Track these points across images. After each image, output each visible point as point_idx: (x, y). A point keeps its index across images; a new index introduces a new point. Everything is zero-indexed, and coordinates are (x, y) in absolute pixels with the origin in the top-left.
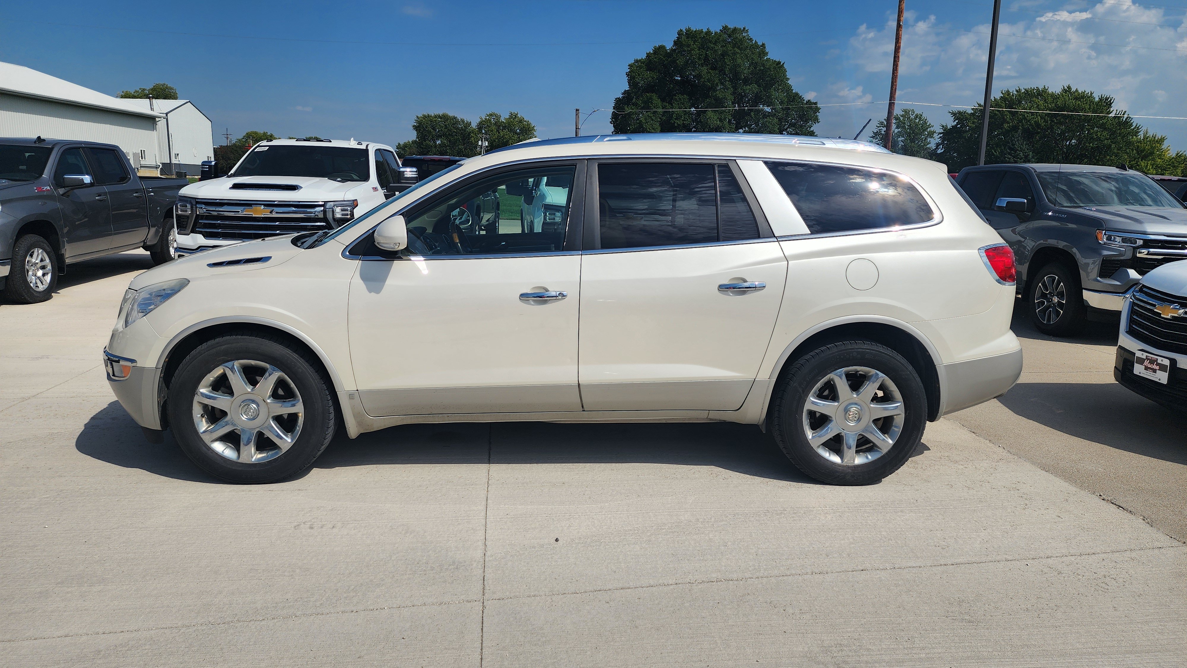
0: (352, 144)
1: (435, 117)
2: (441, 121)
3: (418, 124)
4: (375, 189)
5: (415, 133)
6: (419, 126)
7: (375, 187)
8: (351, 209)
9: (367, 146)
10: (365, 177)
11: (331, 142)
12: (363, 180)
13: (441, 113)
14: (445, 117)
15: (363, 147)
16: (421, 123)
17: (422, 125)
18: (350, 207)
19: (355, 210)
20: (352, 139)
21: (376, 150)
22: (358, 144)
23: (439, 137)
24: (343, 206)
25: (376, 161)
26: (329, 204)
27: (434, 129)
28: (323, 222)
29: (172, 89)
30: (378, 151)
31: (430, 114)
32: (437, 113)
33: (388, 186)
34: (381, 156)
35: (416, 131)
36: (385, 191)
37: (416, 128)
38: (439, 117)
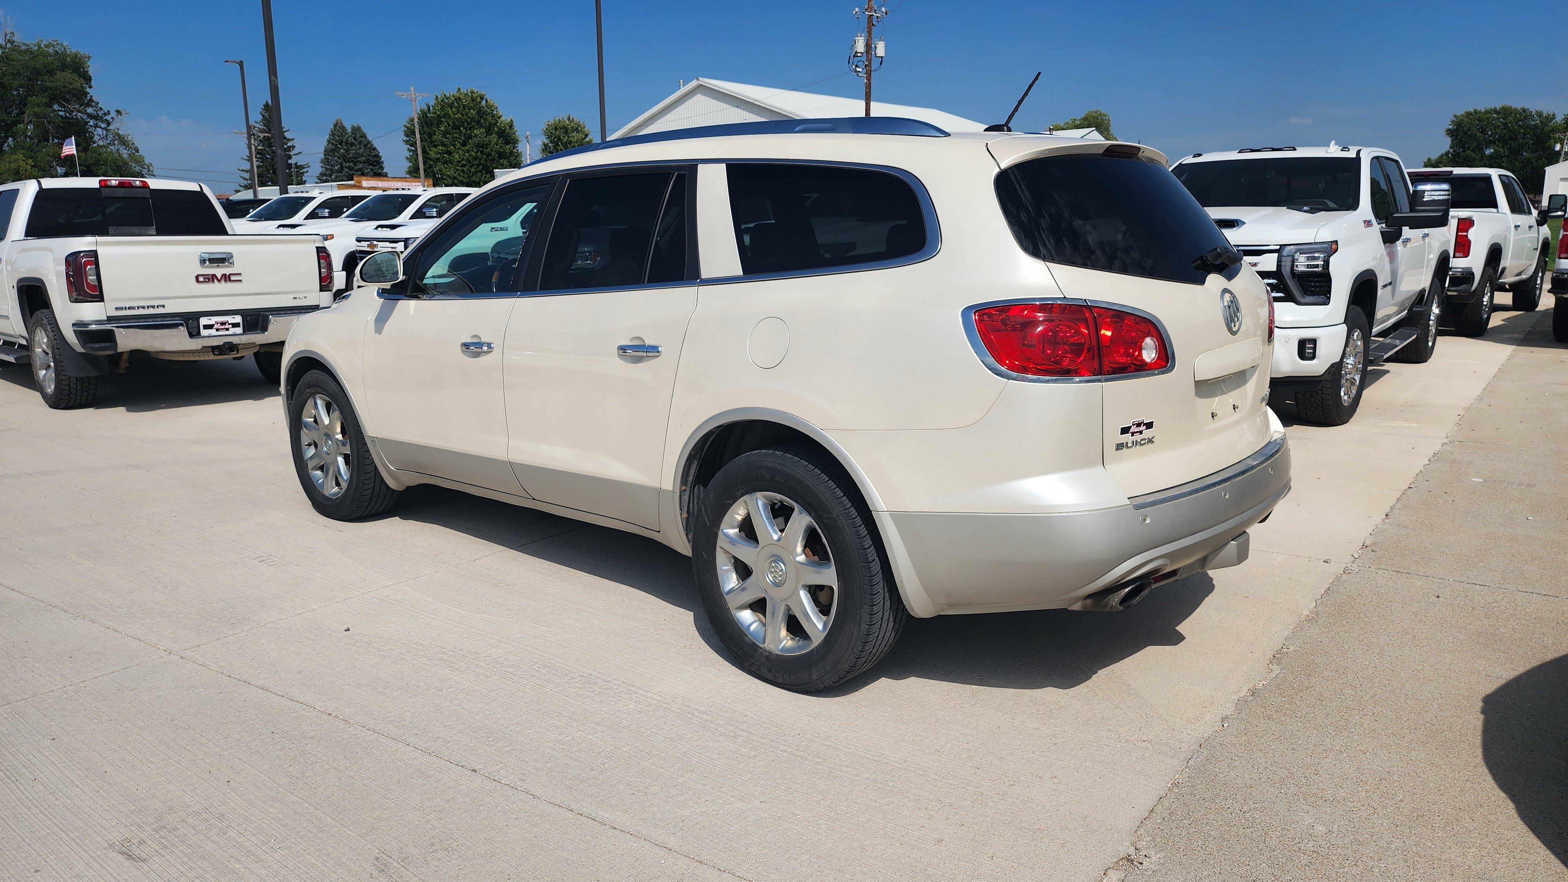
0: (1333, 151)
1: (1487, 112)
2: (1497, 119)
3: (1455, 127)
4: (1368, 223)
5: (1448, 140)
6: (1456, 130)
7: (1368, 219)
8: (1325, 257)
9: (1358, 152)
10: (1352, 204)
11: (1295, 149)
12: (1347, 209)
13: (1499, 106)
14: (1506, 112)
15: (1352, 154)
16: (1461, 124)
17: (1463, 127)
18: (1323, 254)
19: (1332, 259)
20: (1333, 142)
21: (1374, 158)
22: (1342, 150)
23: (1489, 144)
24: (1311, 253)
25: (1371, 179)
26: (1288, 248)
27: (1484, 132)
28: (1273, 279)
29: (1105, 115)
30: (1377, 161)
31: (1478, 109)
32: (1491, 106)
33: (1390, 218)
34: (1380, 169)
35: (1451, 137)
36: (1382, 227)
37: (1450, 132)
38: (1496, 111)
